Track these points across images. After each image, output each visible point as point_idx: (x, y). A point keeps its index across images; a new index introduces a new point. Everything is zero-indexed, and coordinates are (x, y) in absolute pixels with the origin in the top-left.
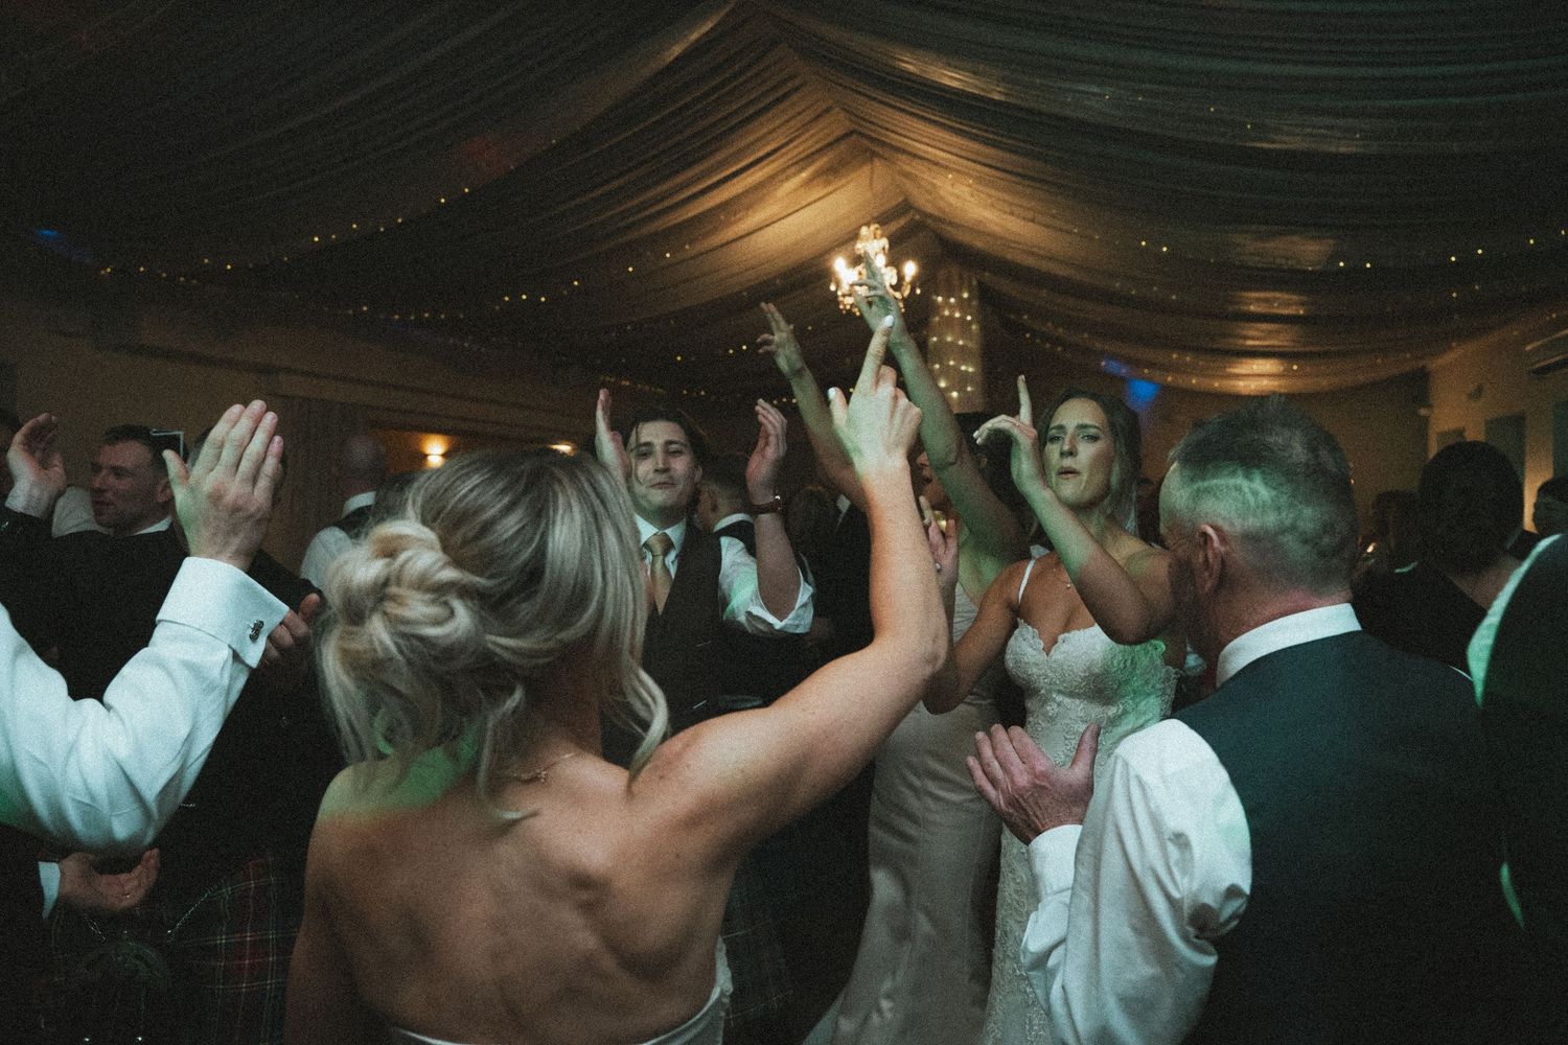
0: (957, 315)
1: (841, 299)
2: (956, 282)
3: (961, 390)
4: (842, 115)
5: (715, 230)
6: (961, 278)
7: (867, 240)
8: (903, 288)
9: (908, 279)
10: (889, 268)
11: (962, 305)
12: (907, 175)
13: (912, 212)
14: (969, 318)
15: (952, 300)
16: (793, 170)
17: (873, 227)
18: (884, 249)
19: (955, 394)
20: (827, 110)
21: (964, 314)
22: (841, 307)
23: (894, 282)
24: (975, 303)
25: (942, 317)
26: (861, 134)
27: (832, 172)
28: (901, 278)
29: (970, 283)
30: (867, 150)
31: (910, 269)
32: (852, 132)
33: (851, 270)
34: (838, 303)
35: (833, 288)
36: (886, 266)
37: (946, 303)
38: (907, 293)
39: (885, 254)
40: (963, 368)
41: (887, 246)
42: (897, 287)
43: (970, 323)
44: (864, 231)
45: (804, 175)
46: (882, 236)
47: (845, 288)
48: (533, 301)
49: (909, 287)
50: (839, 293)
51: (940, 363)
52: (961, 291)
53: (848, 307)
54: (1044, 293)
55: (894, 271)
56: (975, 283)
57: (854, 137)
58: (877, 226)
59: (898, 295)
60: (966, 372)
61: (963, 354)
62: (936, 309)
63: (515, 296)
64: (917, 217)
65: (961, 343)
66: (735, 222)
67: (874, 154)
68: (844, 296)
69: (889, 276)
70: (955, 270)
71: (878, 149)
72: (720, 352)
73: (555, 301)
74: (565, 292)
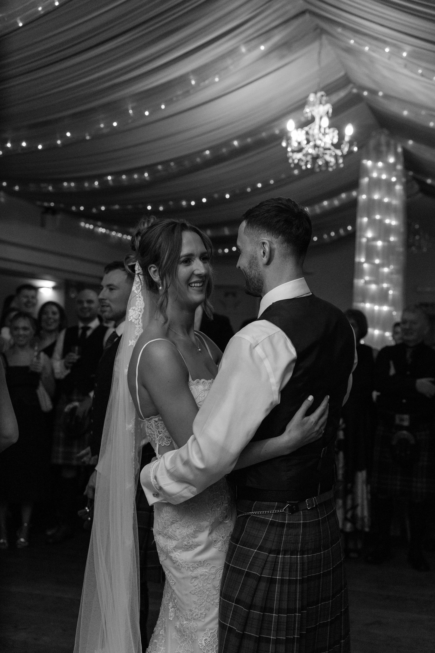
0: (384, 177)
1: (290, 154)
2: (384, 148)
3: (385, 239)
5: (187, 94)
6: (388, 145)
7: (314, 105)
8: (343, 146)
9: (347, 139)
10: (332, 130)
11: (390, 168)
12: (349, 50)
13: (351, 86)
14: (394, 179)
15: (380, 164)
16: (254, 43)
17: (319, 94)
18: (328, 113)
19: (379, 243)
21: (390, 175)
22: (290, 161)
23: (336, 141)
24: (399, 167)
25: (371, 179)
28: (341, 137)
29: (396, 149)
30: (317, 27)
31: (349, 130)
32: (303, 13)
33: (300, 129)
34: (288, 159)
35: (284, 144)
36: (330, 127)
37: (375, 167)
38: (346, 149)
39: (328, 117)
40: (387, 221)
41: (331, 111)
42: (337, 146)
43: (395, 183)
44: (312, 98)
45: (262, 48)
46: (327, 102)
47: (295, 144)
49: (348, 145)
50: (289, 149)
51: (369, 217)
52: (386, 156)
53: (296, 161)
55: (336, 132)
56: (400, 150)
57: (307, 16)
58: (323, 93)
59: (339, 152)
60: (390, 225)
61: (387, 209)
62: (366, 172)
63: (16, 142)
64: (355, 91)
65: (386, 200)
66: (206, 87)
67: (323, 31)
68: (293, 151)
69: (332, 137)
70: (383, 139)
72: (184, 203)
73: (50, 148)
74: (59, 142)
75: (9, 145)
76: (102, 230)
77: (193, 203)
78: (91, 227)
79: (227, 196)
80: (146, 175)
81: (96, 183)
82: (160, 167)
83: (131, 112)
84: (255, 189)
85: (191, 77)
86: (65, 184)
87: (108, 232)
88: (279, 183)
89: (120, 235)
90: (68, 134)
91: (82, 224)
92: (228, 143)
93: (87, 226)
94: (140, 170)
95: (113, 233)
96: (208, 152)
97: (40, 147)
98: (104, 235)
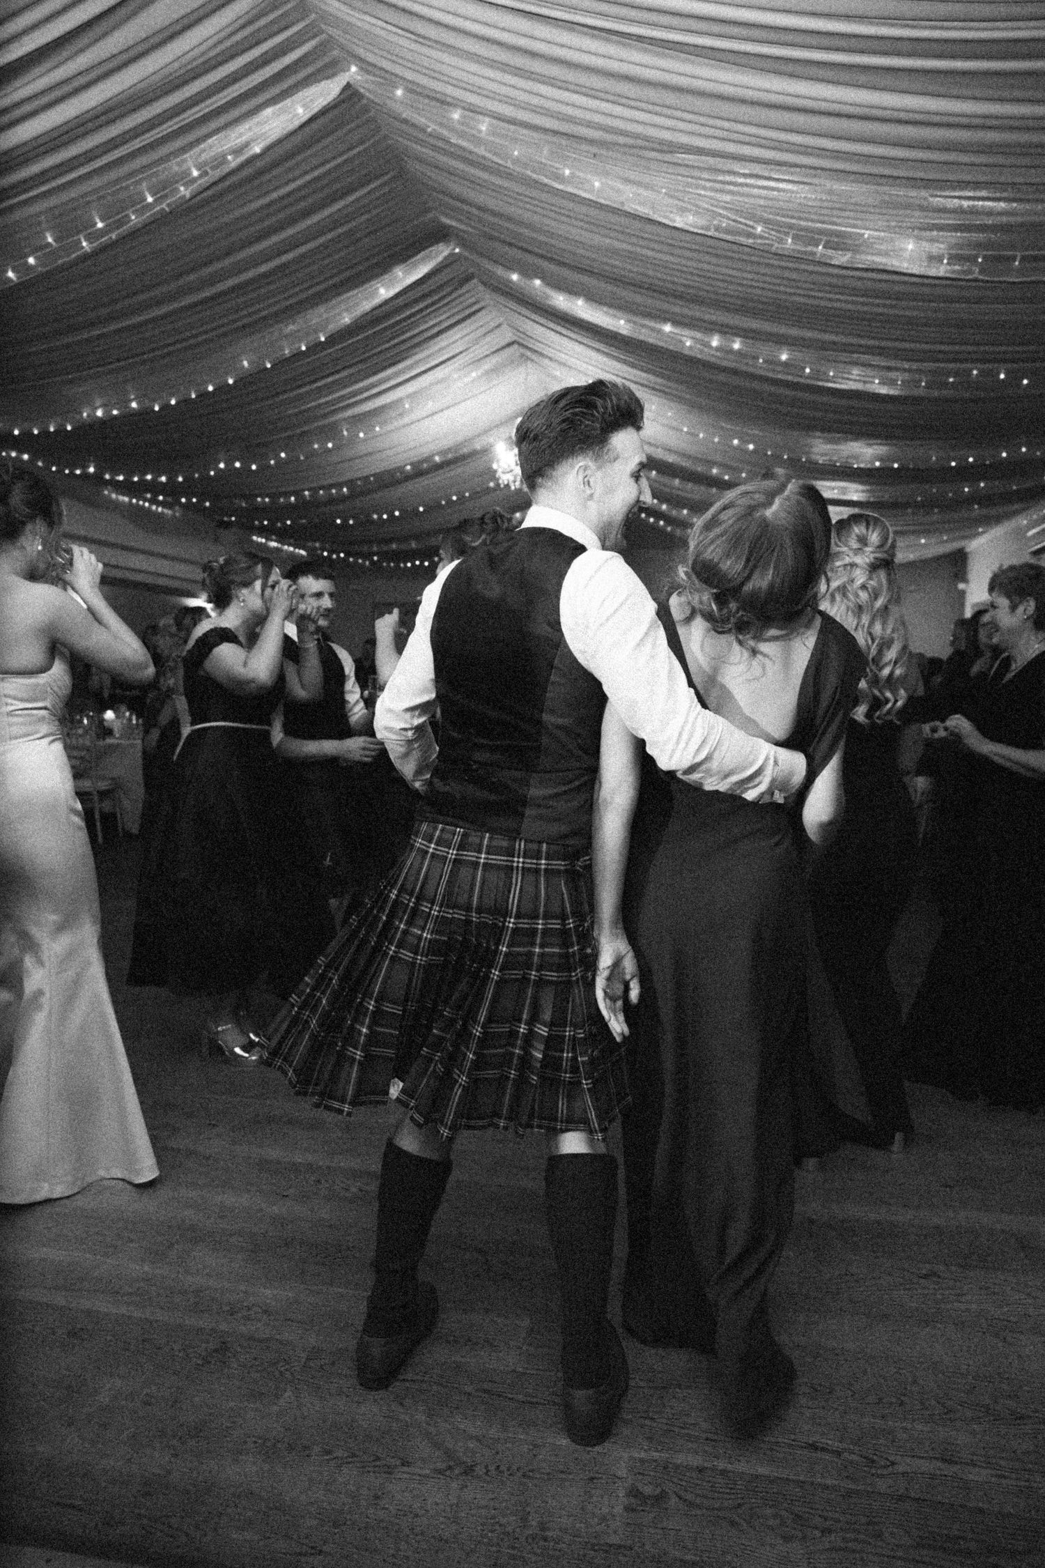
4: (509, 329)
5: (401, 415)
16: (466, 371)
20: (499, 326)
26: (520, 344)
27: (495, 370)
30: (524, 355)
32: (509, 345)
33: (509, 452)
35: (495, 468)
45: (474, 374)
48: (246, 467)
50: (500, 470)
54: (677, 482)
57: (516, 346)
66: (418, 409)
67: (528, 358)
68: (503, 473)
71: (534, 357)
72: (375, 516)
73: (264, 468)
74: (272, 462)
75: (222, 466)
76: (273, 544)
77: (385, 516)
78: (264, 541)
79: (421, 509)
80: (345, 490)
81: (293, 499)
82: (359, 483)
83: (345, 433)
84: (449, 502)
85: (405, 401)
86: (259, 499)
87: (280, 546)
88: (476, 495)
89: (291, 549)
90: (283, 455)
91: (255, 538)
92: (428, 459)
93: (260, 540)
94: (339, 486)
95: (286, 547)
96: (408, 467)
97: (254, 467)
98: (277, 549)
